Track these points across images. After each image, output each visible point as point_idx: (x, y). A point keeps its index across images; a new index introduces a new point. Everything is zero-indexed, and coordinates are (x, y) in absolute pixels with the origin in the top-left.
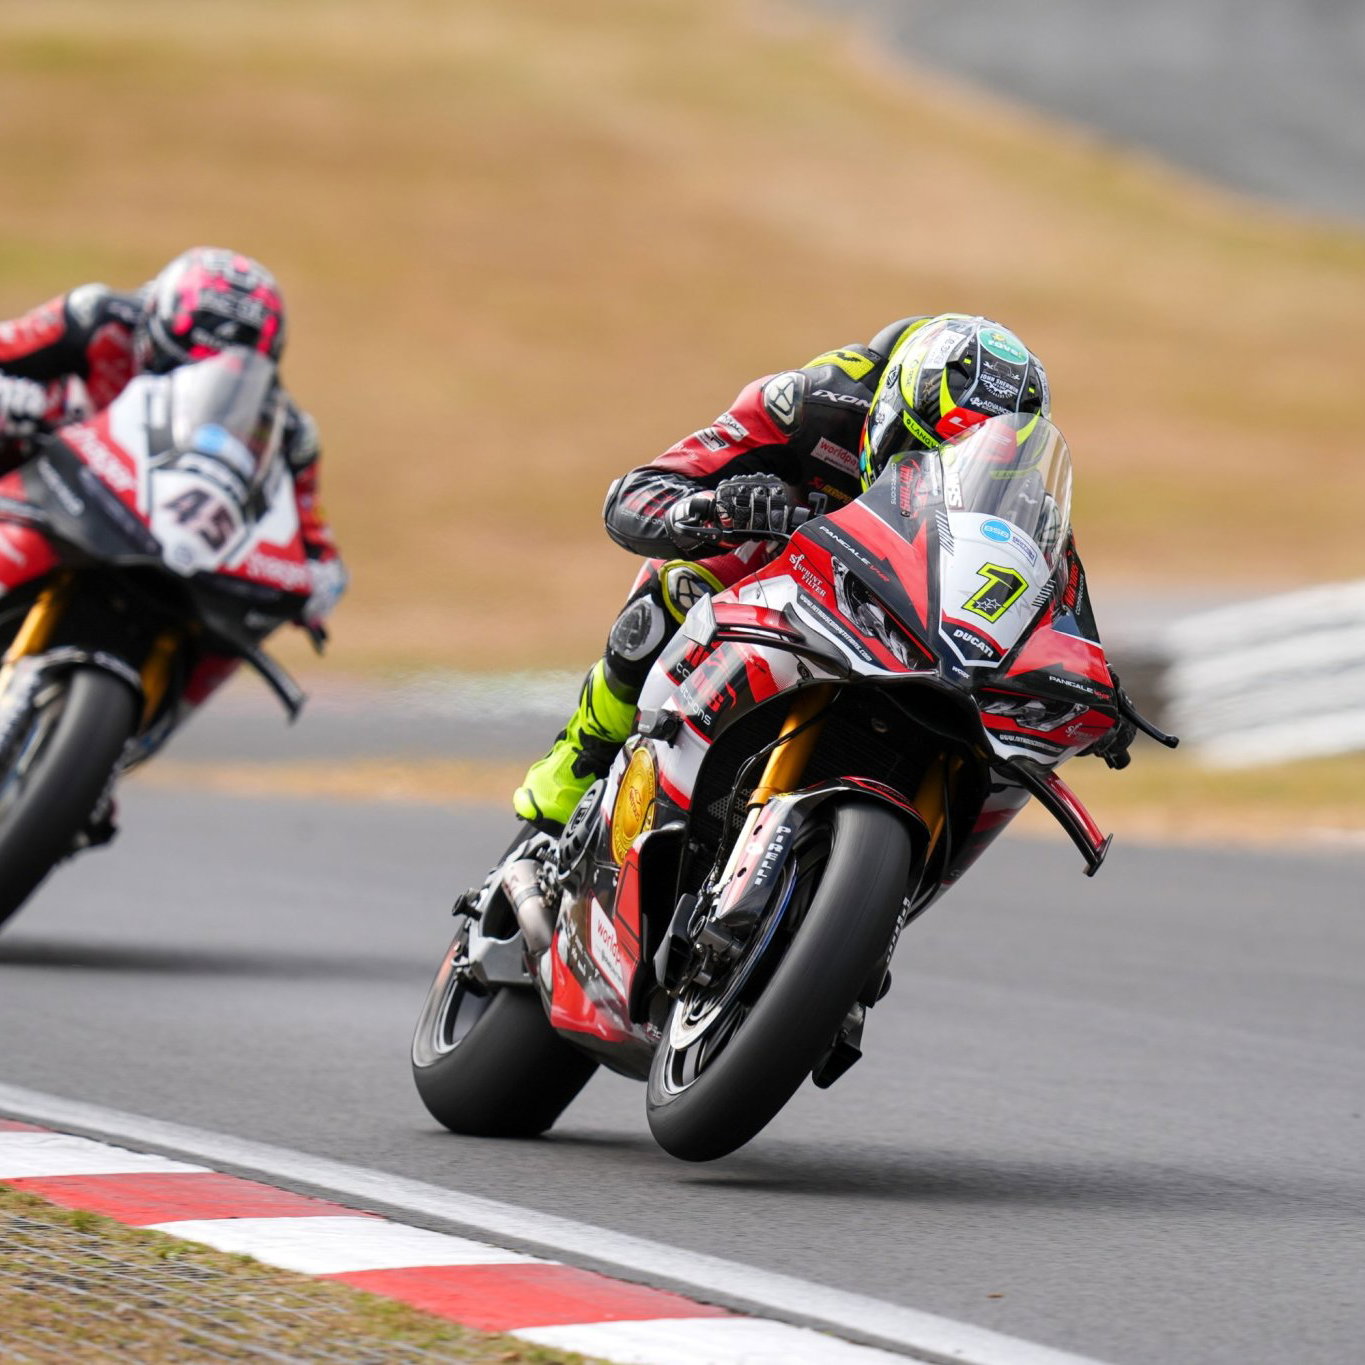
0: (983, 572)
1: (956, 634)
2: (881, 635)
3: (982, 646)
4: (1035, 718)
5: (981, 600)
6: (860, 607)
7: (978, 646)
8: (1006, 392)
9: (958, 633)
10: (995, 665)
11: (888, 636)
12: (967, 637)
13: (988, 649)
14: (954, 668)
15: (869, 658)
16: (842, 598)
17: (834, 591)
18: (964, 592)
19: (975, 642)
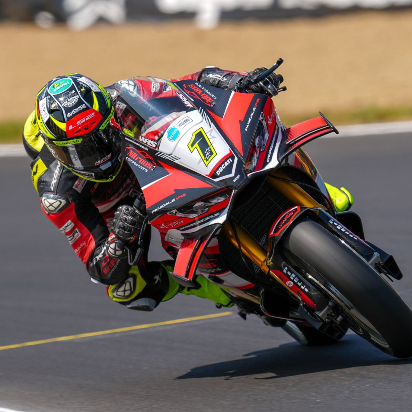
0: (192, 149)
1: (218, 174)
2: (209, 205)
3: (226, 164)
4: (262, 142)
5: (205, 156)
6: (194, 210)
7: (226, 165)
9: (218, 173)
10: (236, 159)
11: (211, 202)
12: (221, 170)
13: (228, 161)
14: (234, 181)
15: (218, 214)
16: (188, 216)
17: (183, 217)
18: (200, 162)
19: (224, 166)
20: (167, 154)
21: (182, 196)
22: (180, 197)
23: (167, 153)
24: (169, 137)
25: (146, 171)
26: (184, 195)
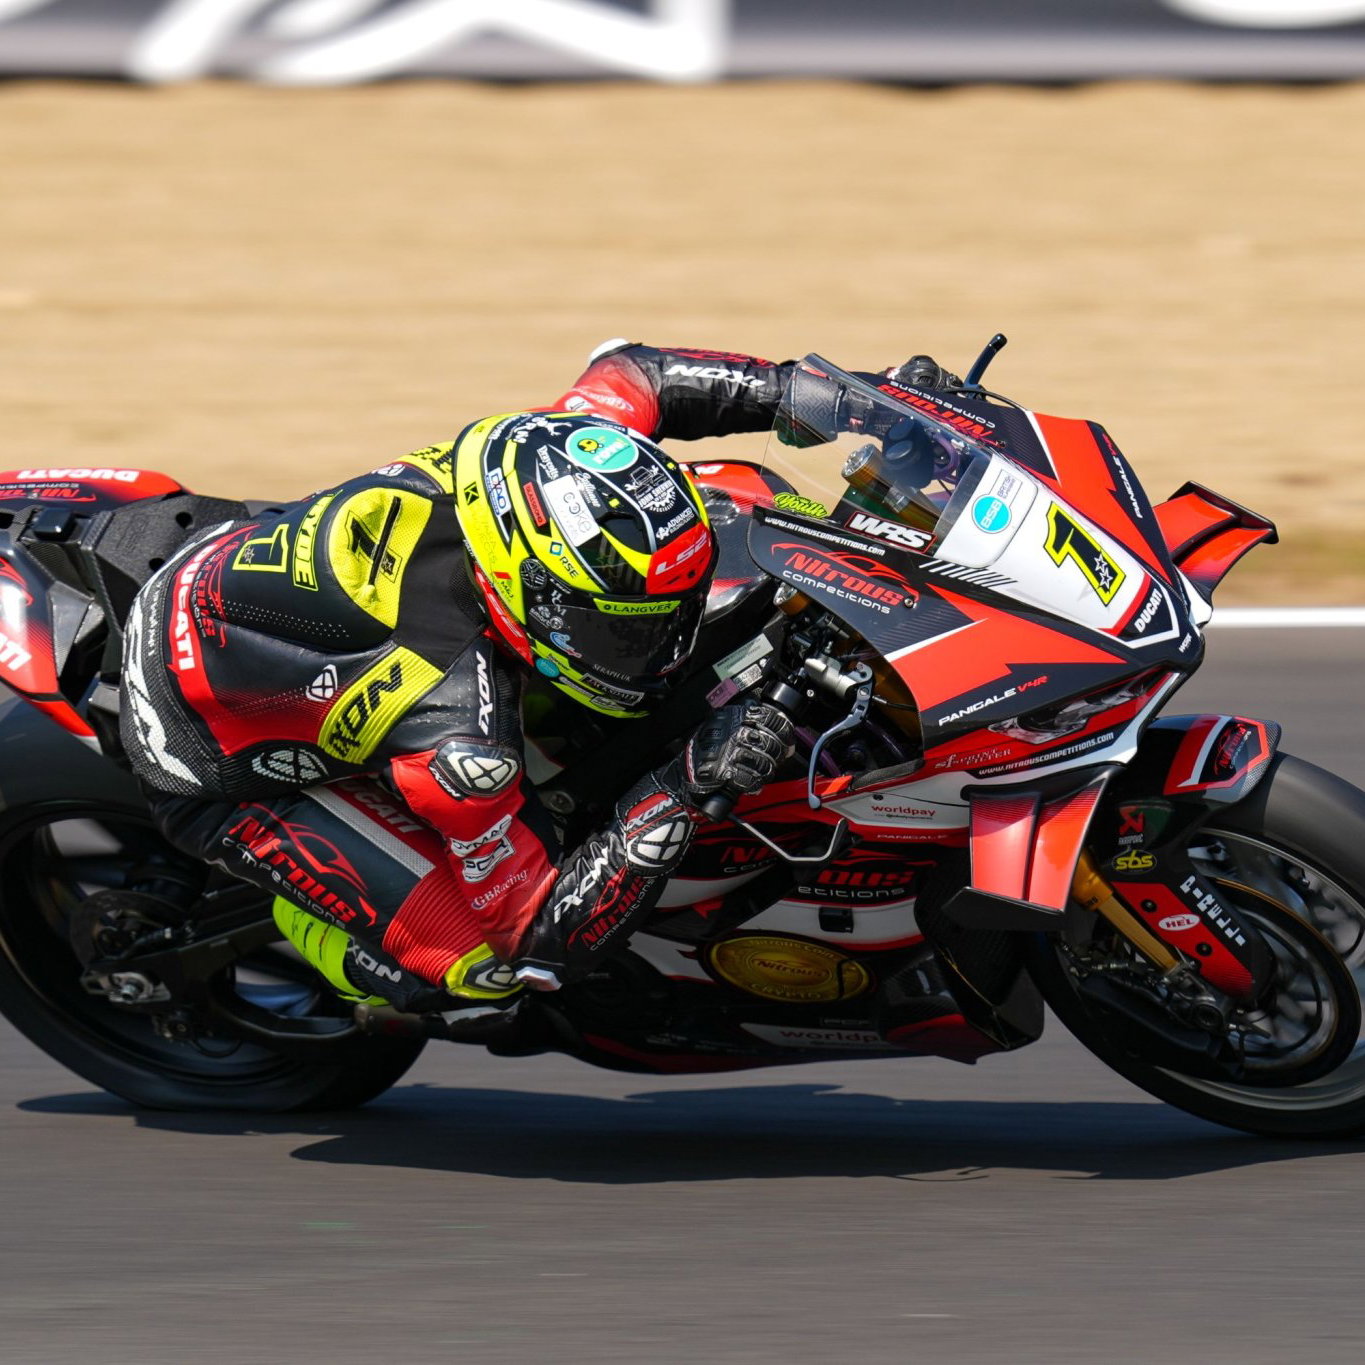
0: (1058, 558)
1: (1141, 629)
2: (1094, 711)
3: (1154, 602)
5: (1099, 579)
6: (1056, 722)
7: (1155, 607)
8: (669, 496)
9: (1140, 625)
11: (1102, 703)
12: (1145, 617)
13: (1154, 595)
14: (1182, 649)
15: (1110, 736)
16: (1031, 736)
17: (1020, 741)
18: (1084, 594)
19: (1151, 608)
20: (967, 568)
21: (1037, 682)
22: (1030, 684)
23: (969, 566)
24: (979, 523)
25: (886, 610)
26: (1044, 679)
